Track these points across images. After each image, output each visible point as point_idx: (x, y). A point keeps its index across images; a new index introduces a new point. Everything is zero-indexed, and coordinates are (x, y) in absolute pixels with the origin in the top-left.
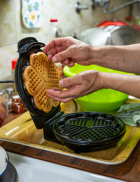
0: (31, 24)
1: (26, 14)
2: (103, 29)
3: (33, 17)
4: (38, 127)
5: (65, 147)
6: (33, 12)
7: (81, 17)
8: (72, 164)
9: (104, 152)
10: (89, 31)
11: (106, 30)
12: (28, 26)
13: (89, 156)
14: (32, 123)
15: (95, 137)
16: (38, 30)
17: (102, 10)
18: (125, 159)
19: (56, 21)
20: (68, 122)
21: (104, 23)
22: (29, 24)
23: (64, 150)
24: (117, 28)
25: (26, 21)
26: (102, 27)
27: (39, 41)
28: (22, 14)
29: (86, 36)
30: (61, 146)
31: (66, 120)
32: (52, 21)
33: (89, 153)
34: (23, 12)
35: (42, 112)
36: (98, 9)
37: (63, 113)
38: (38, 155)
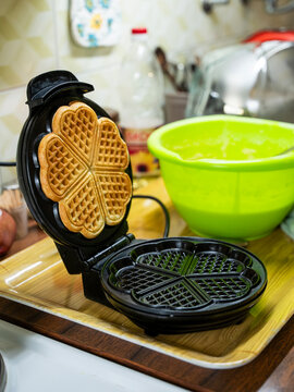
0: (91, 38)
1: (81, 16)
2: (253, 51)
3: (97, 23)
4: (72, 270)
6: (96, 12)
8: (131, 359)
10: (219, 54)
11: (259, 51)
12: (84, 41)
15: (193, 299)
19: (144, 31)
22: (86, 37)
24: (286, 45)
25: (81, 32)
26: (251, 45)
28: (72, 17)
29: (215, 63)
31: (135, 256)
32: (135, 32)
34: (74, 12)
38: (64, 332)
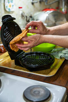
0: (9, 9)
1: (7, 4)
2: (45, 12)
3: (10, 6)
4: (12, 59)
5: (25, 68)
6: (10, 3)
7: (34, 7)
8: (28, 77)
9: (44, 71)
10: (38, 13)
11: (46, 12)
13: (37, 73)
14: (9, 57)
15: (40, 63)
16: (13, 12)
17: (44, 4)
18: (54, 74)
19: (21, 8)
20: (27, 57)
21: (45, 10)
23: (25, 70)
24: (51, 11)
25: (7, 8)
26: (44, 11)
27: (12, 17)
29: (37, 15)
30: (23, 68)
31: (25, 56)
32: (19, 8)
33: (37, 71)
34: (5, 3)
35: (14, 51)
36: (42, 3)
37: (24, 52)
38: (12, 72)
